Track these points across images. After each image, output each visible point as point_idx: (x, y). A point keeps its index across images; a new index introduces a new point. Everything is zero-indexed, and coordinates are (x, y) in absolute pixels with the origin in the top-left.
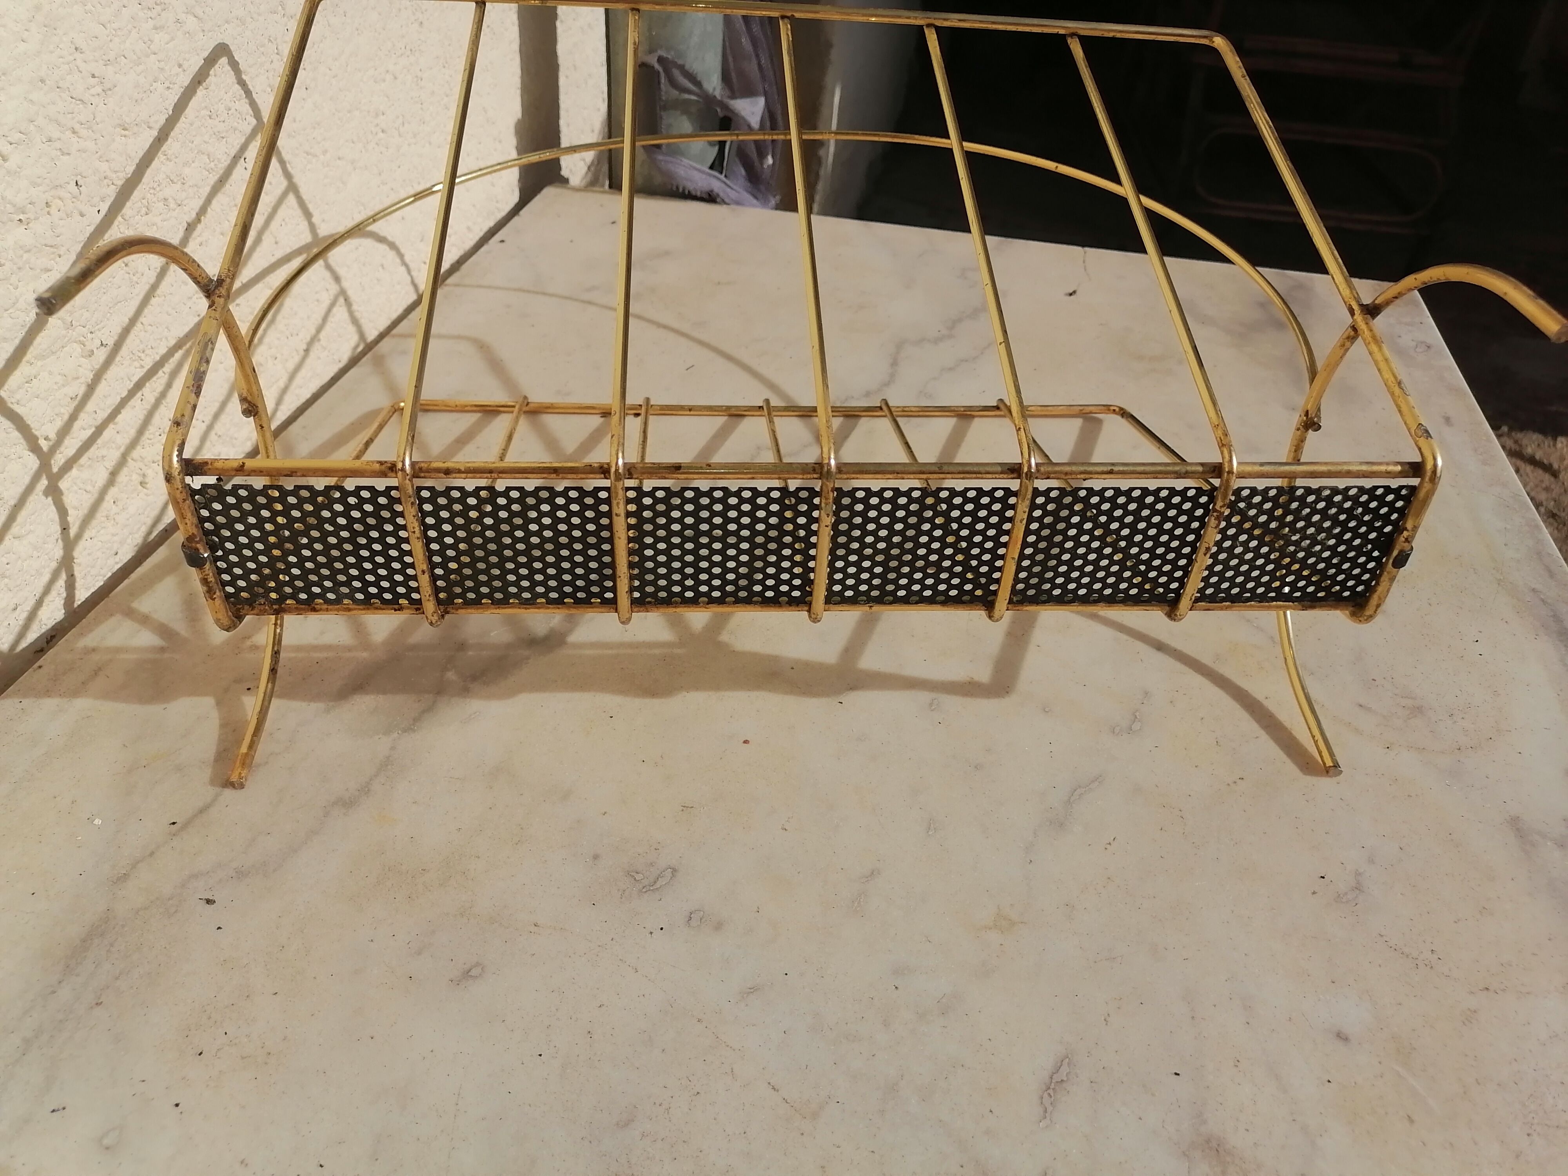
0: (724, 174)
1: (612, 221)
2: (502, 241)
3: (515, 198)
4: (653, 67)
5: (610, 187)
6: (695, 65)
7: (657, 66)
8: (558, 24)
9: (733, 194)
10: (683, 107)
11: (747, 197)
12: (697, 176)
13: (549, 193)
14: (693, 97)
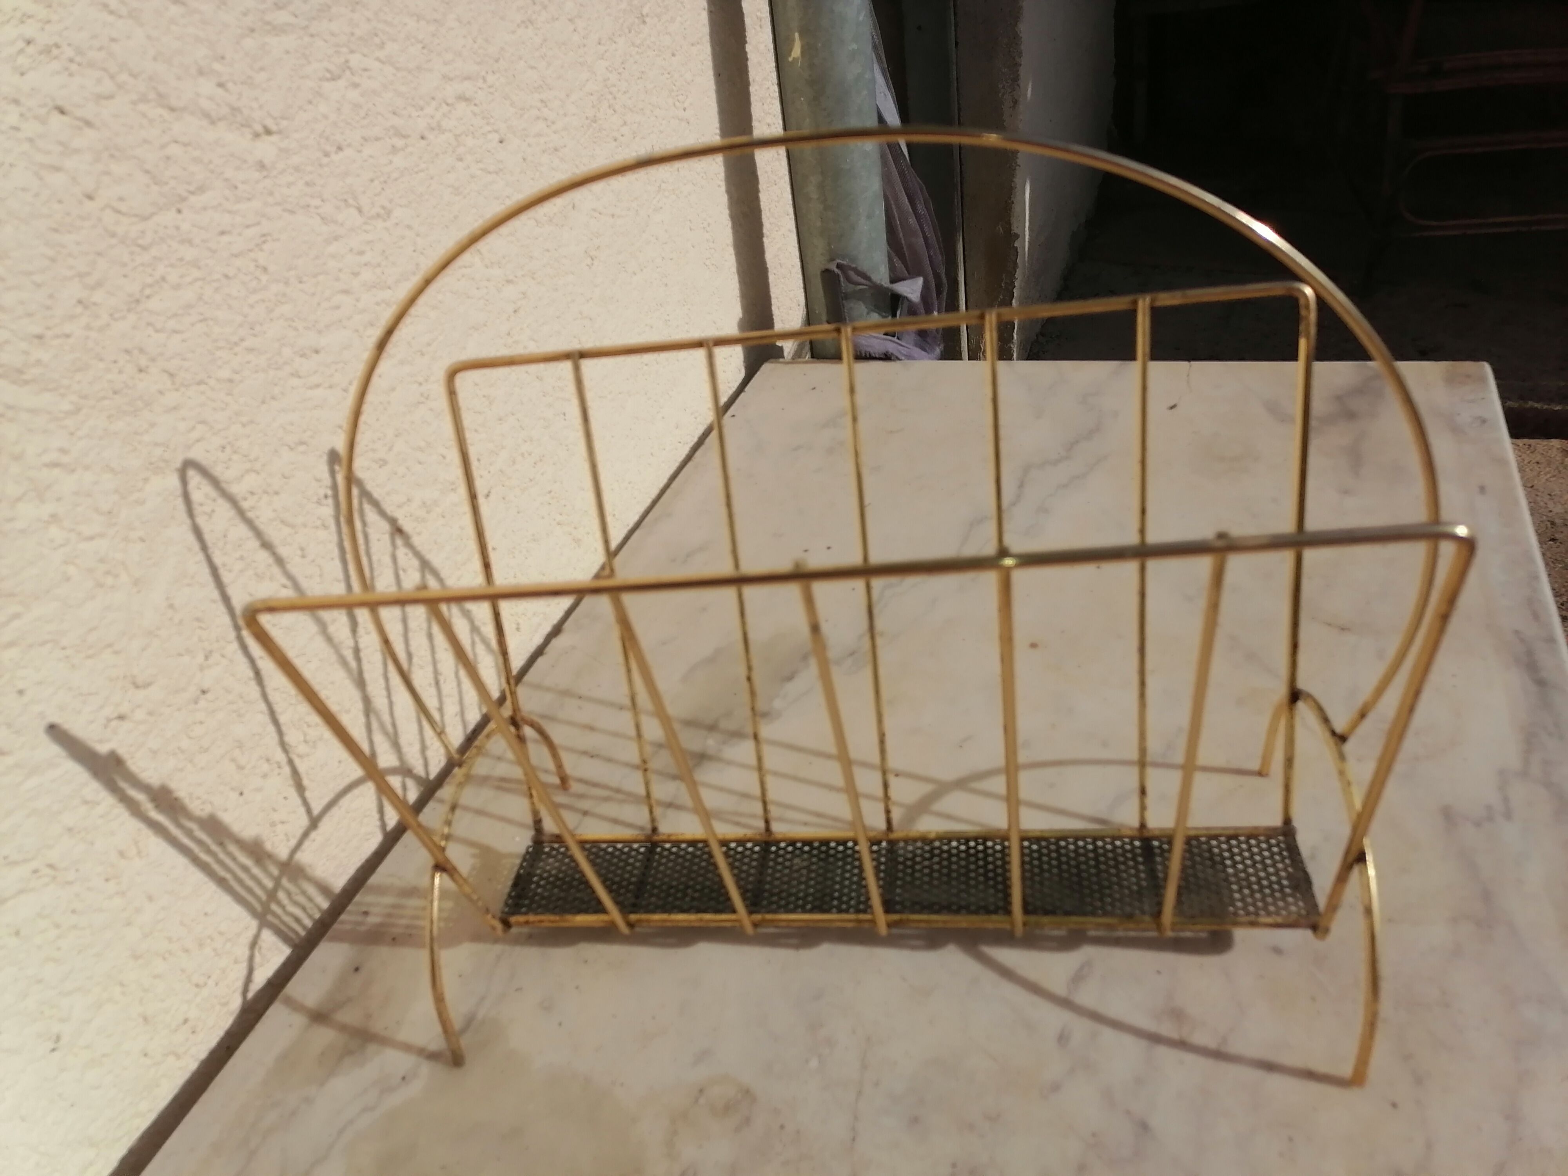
0: (896, 337)
1: (813, 387)
2: (733, 416)
3: (742, 375)
4: (834, 271)
5: (813, 357)
6: (864, 265)
7: (836, 270)
8: (765, 240)
9: (904, 351)
10: (859, 296)
11: (917, 351)
12: (876, 341)
13: (767, 368)
14: (865, 287)
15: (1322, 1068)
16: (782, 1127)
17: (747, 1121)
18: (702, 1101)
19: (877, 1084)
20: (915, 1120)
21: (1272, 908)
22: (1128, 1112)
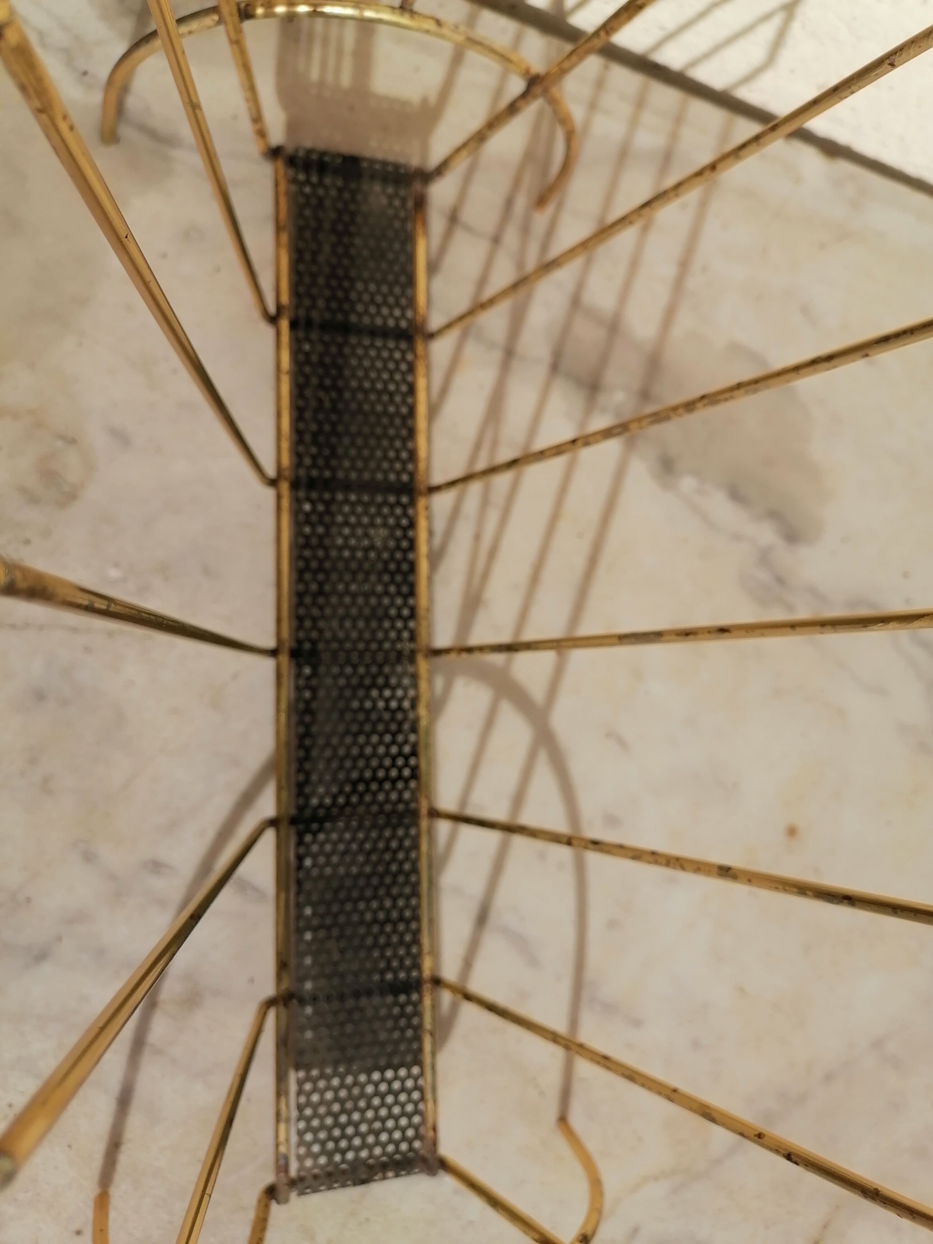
15: (124, 1159)
16: (27, 542)
17: (33, 499)
18: (59, 443)
19: (87, 650)
20: (40, 696)
21: (309, 1137)
22: (59, 939)
